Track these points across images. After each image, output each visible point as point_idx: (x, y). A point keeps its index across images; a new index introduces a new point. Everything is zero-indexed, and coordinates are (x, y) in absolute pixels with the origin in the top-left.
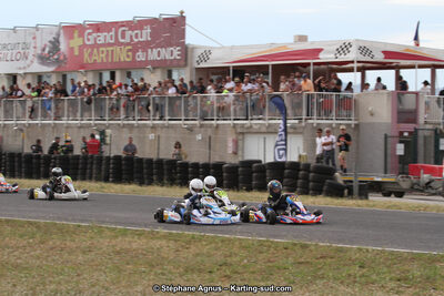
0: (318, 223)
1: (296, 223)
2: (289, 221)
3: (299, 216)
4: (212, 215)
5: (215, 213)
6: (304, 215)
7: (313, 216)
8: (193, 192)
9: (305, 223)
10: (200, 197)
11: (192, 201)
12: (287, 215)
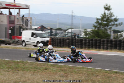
1: (83, 62)
2: (81, 61)
3: (84, 59)
4: (57, 59)
5: (58, 58)
7: (89, 59)
8: (49, 50)
11: (49, 53)
12: (80, 59)
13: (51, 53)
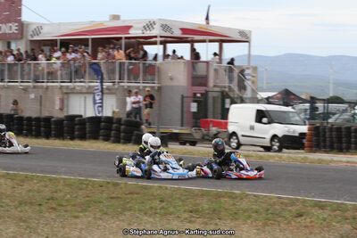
0: (260, 178)
1: (240, 178)
2: (234, 177)
3: (243, 172)
4: (171, 171)
5: (173, 168)
6: (247, 171)
7: (256, 172)
8: (151, 149)
9: (249, 179)
10: (160, 154)
12: (232, 170)
13: (156, 157)
